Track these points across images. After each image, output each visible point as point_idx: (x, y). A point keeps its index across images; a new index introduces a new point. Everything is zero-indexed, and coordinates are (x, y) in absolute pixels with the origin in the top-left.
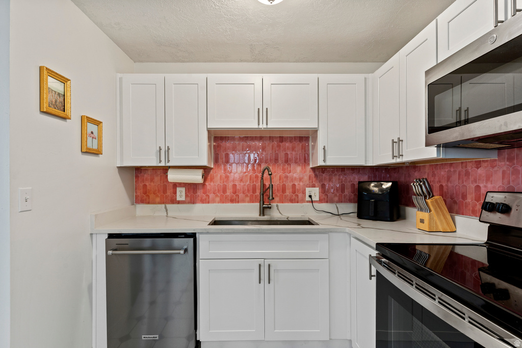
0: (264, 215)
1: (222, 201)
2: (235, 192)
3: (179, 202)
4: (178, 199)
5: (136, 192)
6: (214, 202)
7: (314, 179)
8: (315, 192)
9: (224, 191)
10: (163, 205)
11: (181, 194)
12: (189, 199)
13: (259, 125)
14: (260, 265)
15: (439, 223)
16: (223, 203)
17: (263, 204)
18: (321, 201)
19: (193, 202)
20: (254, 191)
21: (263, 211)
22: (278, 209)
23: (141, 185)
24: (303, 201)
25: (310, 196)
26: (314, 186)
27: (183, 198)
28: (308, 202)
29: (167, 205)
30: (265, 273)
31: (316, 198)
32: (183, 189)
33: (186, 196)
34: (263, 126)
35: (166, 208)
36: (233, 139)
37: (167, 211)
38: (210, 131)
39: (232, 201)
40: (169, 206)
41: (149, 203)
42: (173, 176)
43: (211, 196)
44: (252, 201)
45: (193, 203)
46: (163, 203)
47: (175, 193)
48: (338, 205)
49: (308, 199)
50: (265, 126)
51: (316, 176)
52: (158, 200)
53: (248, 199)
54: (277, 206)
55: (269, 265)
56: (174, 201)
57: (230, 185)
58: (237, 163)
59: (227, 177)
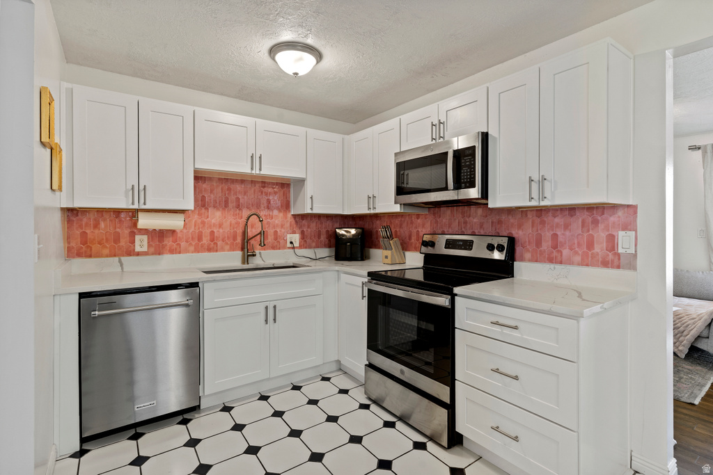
0: (248, 264)
1: (197, 250)
2: (212, 240)
3: (138, 254)
4: (138, 249)
5: (69, 243)
6: (186, 251)
7: (295, 226)
8: (296, 238)
9: (200, 238)
10: (116, 259)
11: (141, 243)
12: (152, 250)
13: (252, 169)
14: (267, 308)
15: (396, 258)
16: (198, 252)
17: (248, 252)
18: (300, 247)
19: (159, 252)
20: (235, 238)
21: (246, 259)
22: (261, 256)
23: (78, 232)
24: (284, 247)
25: (291, 243)
26: (294, 233)
27: (145, 249)
28: (289, 248)
29: (123, 259)
30: (271, 314)
31: (296, 244)
32: (145, 238)
33: (149, 246)
34: (256, 171)
35: (120, 261)
36: (210, 179)
37: (122, 265)
38: (196, 171)
39: (209, 250)
40: (125, 259)
41: (90, 256)
42: (144, 221)
43: (183, 244)
44: (232, 249)
45: (159, 254)
46: (115, 256)
47: (133, 242)
48: (316, 250)
49: (289, 245)
50: (258, 172)
51: (296, 222)
52: (106, 251)
53: (228, 247)
54: (260, 253)
55: (275, 307)
56: (131, 253)
57: (206, 232)
58: (214, 207)
59: (203, 223)
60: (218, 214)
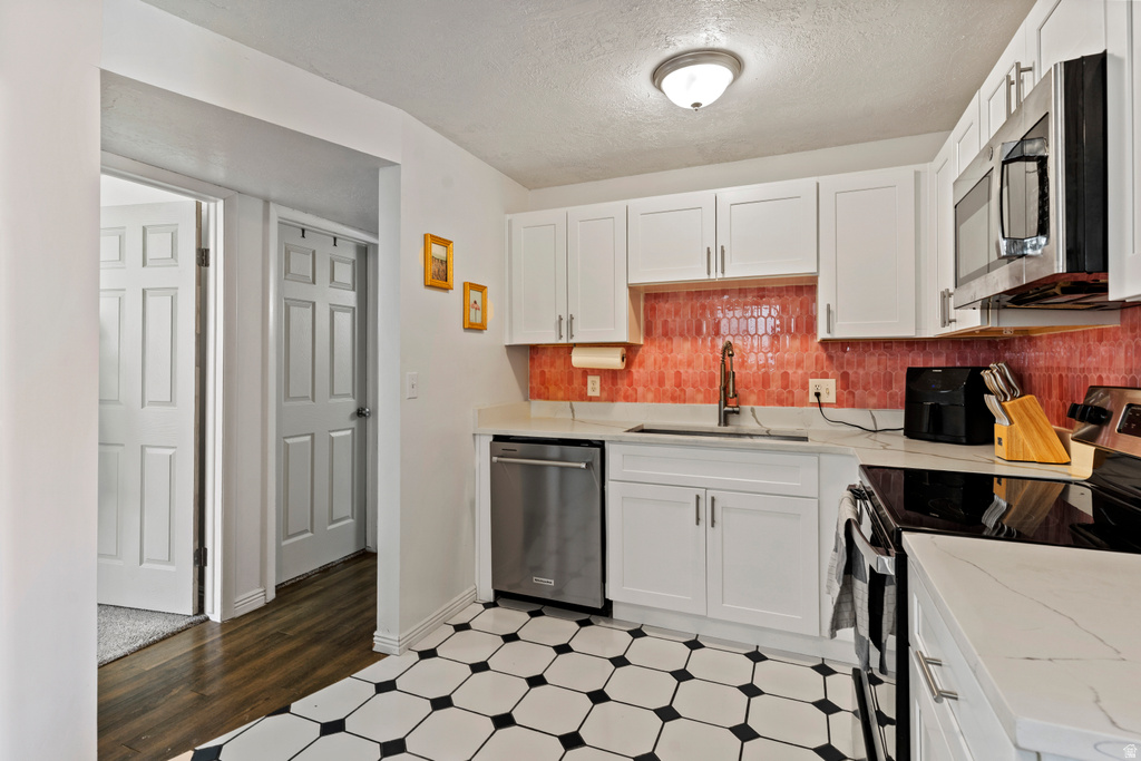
0: (726, 424)
1: (658, 399)
2: (678, 385)
3: (591, 399)
4: (590, 393)
5: (531, 383)
6: (644, 399)
7: (826, 363)
8: (829, 387)
9: (661, 382)
10: (568, 403)
11: (594, 386)
12: (605, 394)
13: (709, 273)
14: (698, 497)
15: (1029, 446)
16: (659, 402)
17: (726, 405)
18: (839, 403)
19: (612, 400)
20: (712, 383)
21: (725, 418)
22: (754, 415)
23: (538, 371)
24: (803, 403)
25: (818, 395)
26: (825, 376)
27: (597, 393)
28: (813, 404)
29: (574, 403)
30: (707, 511)
31: (829, 396)
32: (597, 379)
33: (602, 389)
34: (716, 276)
35: (571, 407)
36: (675, 295)
37: (573, 411)
39: (674, 399)
40: (576, 404)
41: (548, 399)
42: (579, 359)
43: (640, 390)
44: (707, 400)
45: (612, 401)
46: (569, 400)
47: (585, 384)
48: (875, 412)
49: (813, 399)
50: (720, 275)
51: (830, 358)
52: (561, 394)
53: (701, 396)
54: (753, 410)
55: (713, 499)
56: (584, 397)
57: (670, 373)
58: (681, 335)
59: (666, 359)
60: (687, 345)
